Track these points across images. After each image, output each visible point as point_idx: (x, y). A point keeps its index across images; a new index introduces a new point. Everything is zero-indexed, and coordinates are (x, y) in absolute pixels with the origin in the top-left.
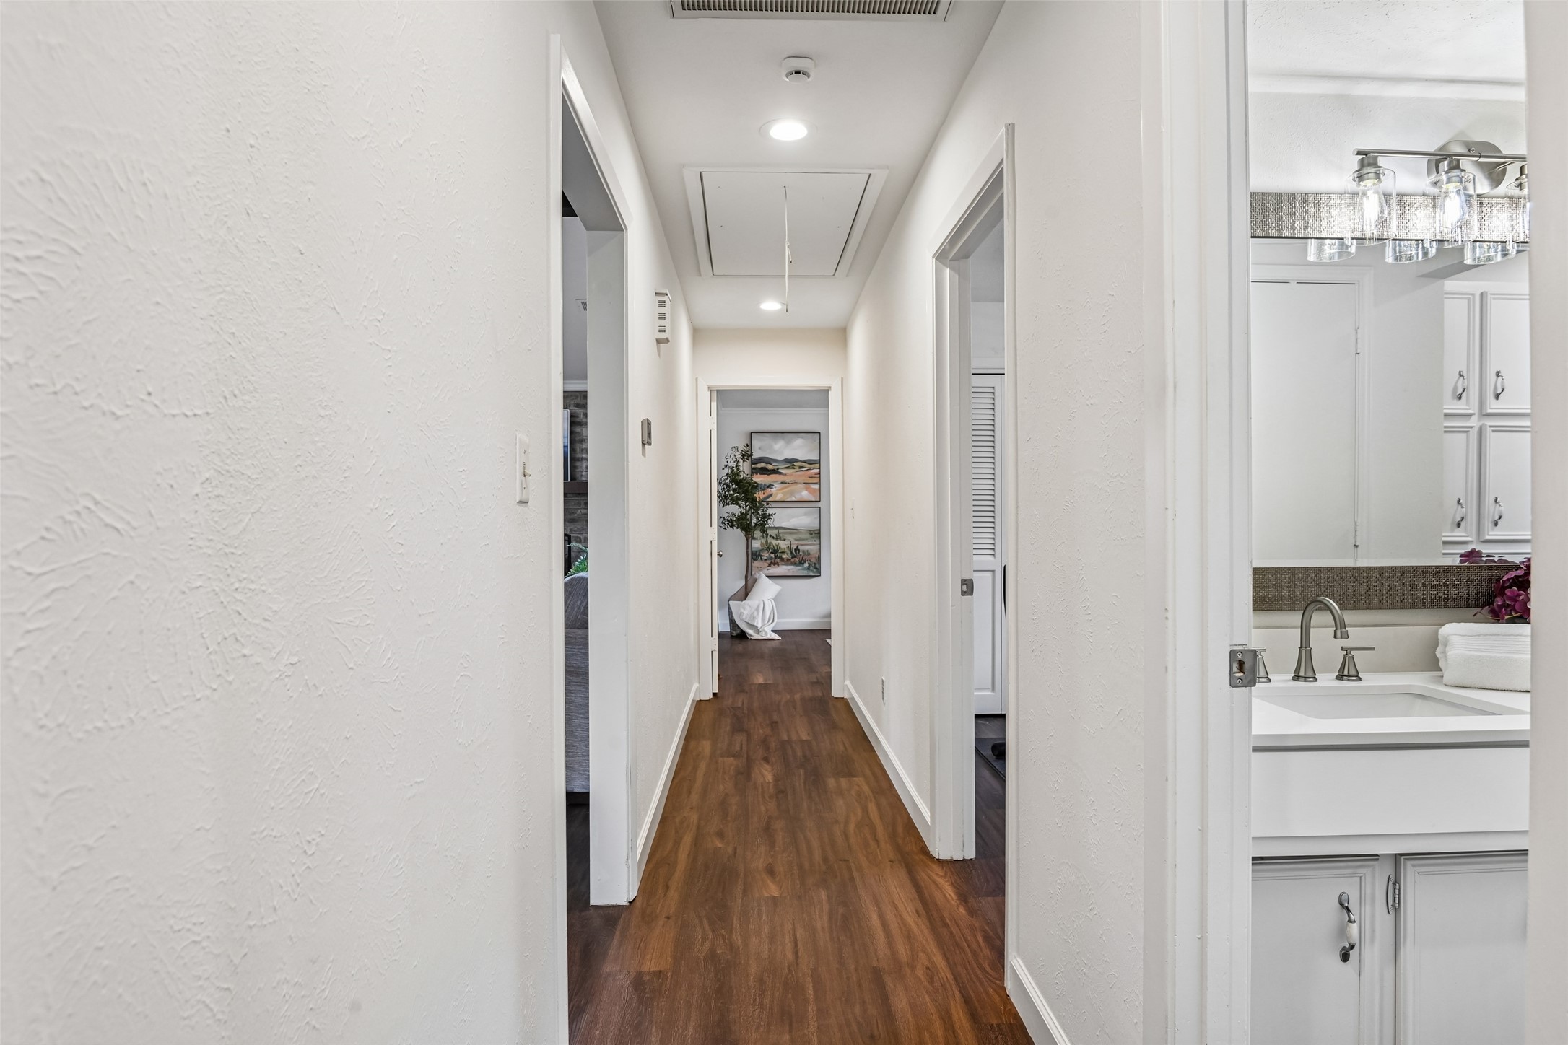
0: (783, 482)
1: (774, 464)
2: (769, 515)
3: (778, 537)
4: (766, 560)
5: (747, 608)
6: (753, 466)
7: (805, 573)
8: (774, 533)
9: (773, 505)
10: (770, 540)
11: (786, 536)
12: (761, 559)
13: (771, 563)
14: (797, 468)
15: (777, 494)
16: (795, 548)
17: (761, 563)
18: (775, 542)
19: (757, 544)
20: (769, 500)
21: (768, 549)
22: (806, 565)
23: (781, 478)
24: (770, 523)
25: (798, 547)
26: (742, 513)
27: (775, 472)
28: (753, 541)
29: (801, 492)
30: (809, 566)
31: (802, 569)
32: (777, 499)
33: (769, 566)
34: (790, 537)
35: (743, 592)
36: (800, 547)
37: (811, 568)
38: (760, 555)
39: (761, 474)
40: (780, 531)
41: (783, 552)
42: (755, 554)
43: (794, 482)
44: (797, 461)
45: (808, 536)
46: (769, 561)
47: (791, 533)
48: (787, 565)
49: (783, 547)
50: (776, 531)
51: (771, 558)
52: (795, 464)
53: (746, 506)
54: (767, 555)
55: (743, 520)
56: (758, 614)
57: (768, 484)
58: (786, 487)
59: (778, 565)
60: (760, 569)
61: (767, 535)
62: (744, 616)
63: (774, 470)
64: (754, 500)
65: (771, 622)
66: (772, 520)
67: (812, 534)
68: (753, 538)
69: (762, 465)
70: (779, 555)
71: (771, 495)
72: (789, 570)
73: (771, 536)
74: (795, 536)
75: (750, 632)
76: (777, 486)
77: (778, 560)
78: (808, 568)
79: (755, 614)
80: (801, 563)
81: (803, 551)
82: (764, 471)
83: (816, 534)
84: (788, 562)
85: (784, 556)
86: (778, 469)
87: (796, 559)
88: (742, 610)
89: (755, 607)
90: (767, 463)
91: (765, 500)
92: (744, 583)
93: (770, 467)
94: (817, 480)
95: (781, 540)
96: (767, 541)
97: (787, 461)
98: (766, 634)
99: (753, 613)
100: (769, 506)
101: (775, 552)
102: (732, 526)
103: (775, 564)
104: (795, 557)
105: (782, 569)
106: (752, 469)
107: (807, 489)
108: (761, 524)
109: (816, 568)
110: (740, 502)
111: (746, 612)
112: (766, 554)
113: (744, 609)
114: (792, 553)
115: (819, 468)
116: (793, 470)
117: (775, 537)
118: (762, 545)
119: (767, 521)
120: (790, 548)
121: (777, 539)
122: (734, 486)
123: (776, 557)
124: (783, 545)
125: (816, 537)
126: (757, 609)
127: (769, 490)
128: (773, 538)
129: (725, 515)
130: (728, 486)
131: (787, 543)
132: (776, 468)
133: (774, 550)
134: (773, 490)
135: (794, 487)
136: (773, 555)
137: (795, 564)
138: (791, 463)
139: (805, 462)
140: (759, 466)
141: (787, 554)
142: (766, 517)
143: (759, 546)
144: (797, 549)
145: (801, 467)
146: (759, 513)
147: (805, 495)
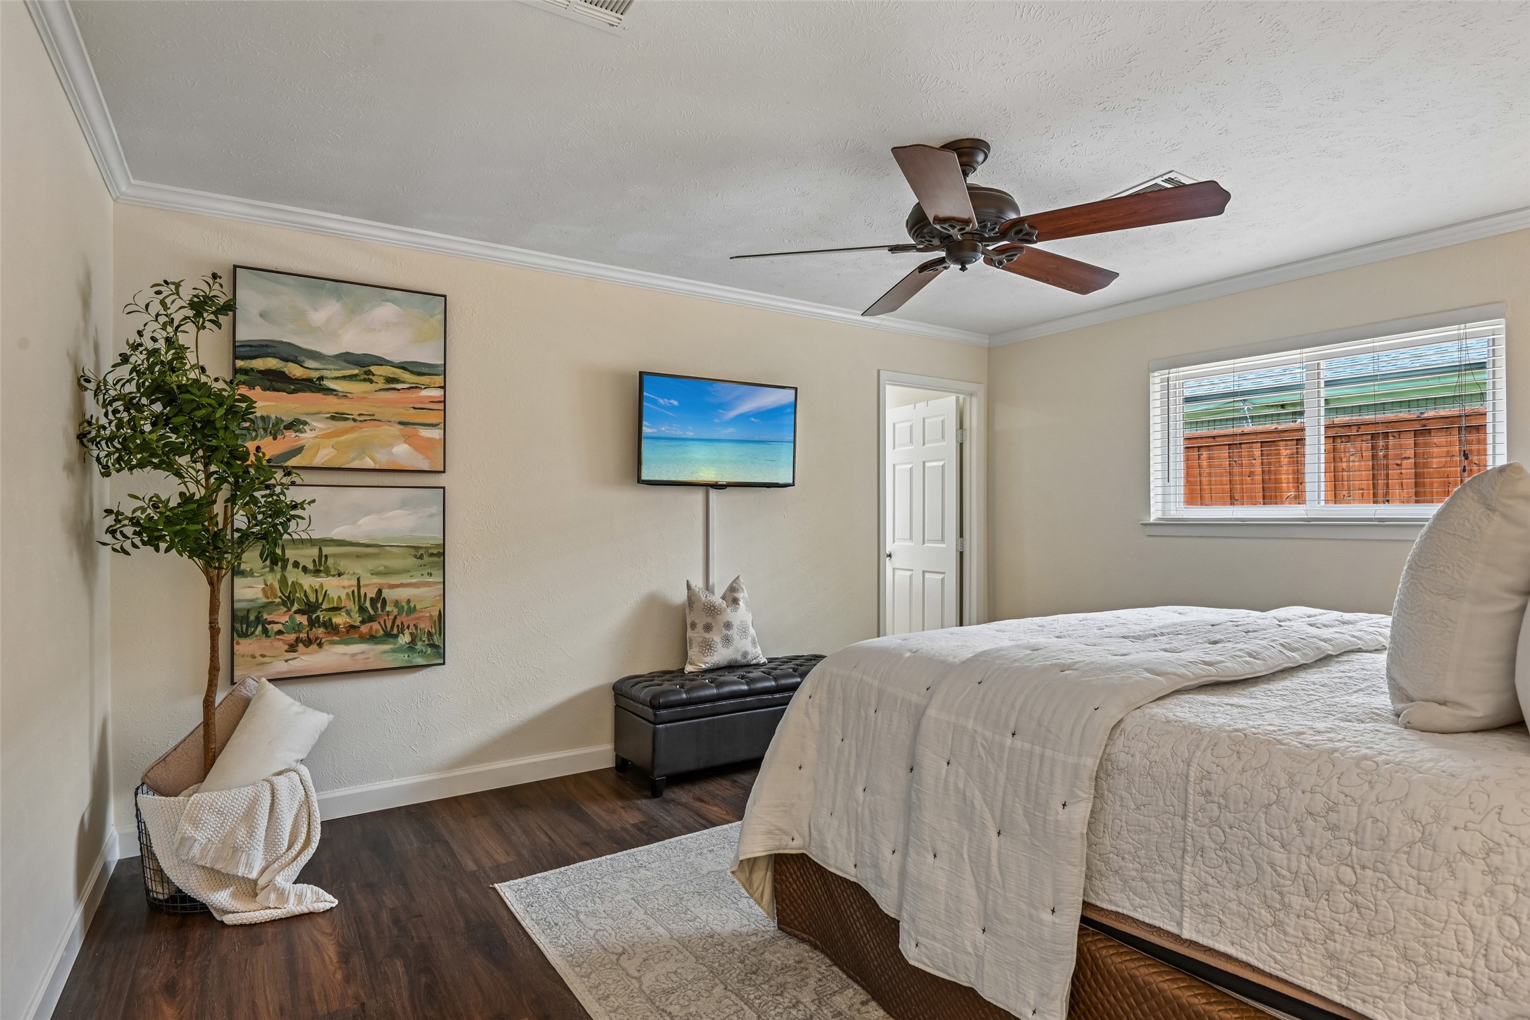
0: (334, 417)
1: (310, 363)
2: (295, 506)
3: (319, 568)
4: (280, 632)
5: (211, 819)
6: (239, 363)
7: (402, 660)
8: (307, 556)
9: (308, 477)
10: (293, 575)
11: (343, 564)
12: (265, 631)
13: (298, 640)
14: (382, 380)
15: (317, 448)
16: (372, 593)
17: (266, 642)
18: (308, 582)
19: (249, 591)
20: (291, 463)
21: (287, 601)
22: (405, 639)
23: (332, 405)
24: (297, 530)
25: (380, 591)
26: (186, 499)
27: (313, 385)
28: (239, 581)
29: (392, 446)
30: (413, 641)
31: (393, 651)
32: (318, 461)
33: (292, 648)
34: (358, 568)
35: (195, 751)
36: (386, 593)
37: (419, 646)
38: (258, 620)
39: (264, 389)
40: (326, 550)
41: (336, 609)
42: (245, 619)
43: (372, 419)
44: (381, 362)
45: (411, 561)
46: (292, 637)
47: (358, 556)
48: (346, 643)
49: (334, 594)
50: (314, 552)
51: (297, 628)
52: (373, 369)
53: (208, 478)
54: (285, 619)
55: (191, 521)
56: (251, 834)
57: (288, 419)
58: (346, 431)
59: (320, 645)
60: (258, 660)
61: (285, 562)
62: (196, 850)
63: (310, 380)
64: (237, 455)
65: (298, 846)
66: (303, 524)
67: (421, 557)
68: (236, 572)
69: (272, 363)
70: (322, 616)
71: (298, 451)
72: (353, 655)
73: (296, 564)
74: (372, 564)
75: (220, 898)
76: (320, 425)
77: (320, 631)
78: (411, 647)
79: (241, 834)
80: (389, 636)
81: (396, 603)
82: (275, 381)
83: (433, 557)
84: (350, 634)
85: (340, 619)
86: (321, 378)
87: (375, 626)
88: (188, 830)
89: (240, 808)
90: (286, 360)
91: (277, 463)
92: (199, 719)
93: (295, 371)
94: (435, 418)
95: (328, 573)
96: (283, 581)
97: (348, 358)
98: (282, 895)
99: (233, 831)
100: (294, 478)
101: (310, 608)
102: (153, 542)
103: (308, 643)
104: (371, 619)
105: (335, 655)
106: (236, 371)
107: (408, 439)
108: (264, 536)
109: (433, 646)
110: (183, 460)
111: (200, 836)
112: (281, 618)
113: (196, 823)
114: (362, 609)
115: (444, 387)
116: (366, 386)
117: (311, 566)
118: (267, 590)
119: (285, 525)
120: (357, 595)
121: (317, 572)
122: (157, 407)
123: (313, 623)
124: (336, 588)
125: (433, 565)
126: (249, 816)
127: (291, 434)
128: (305, 569)
129: (128, 508)
130: (130, 404)
131: (348, 582)
132: (315, 375)
133: (308, 604)
134: (307, 437)
135: (368, 431)
136: (303, 619)
137: (372, 638)
138: (362, 365)
139: (403, 366)
140: (259, 364)
141: (348, 613)
142: (281, 512)
143: (260, 595)
144: (379, 599)
145: (390, 380)
146: (254, 501)
147: (402, 453)
